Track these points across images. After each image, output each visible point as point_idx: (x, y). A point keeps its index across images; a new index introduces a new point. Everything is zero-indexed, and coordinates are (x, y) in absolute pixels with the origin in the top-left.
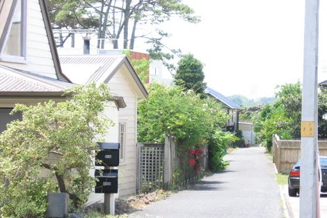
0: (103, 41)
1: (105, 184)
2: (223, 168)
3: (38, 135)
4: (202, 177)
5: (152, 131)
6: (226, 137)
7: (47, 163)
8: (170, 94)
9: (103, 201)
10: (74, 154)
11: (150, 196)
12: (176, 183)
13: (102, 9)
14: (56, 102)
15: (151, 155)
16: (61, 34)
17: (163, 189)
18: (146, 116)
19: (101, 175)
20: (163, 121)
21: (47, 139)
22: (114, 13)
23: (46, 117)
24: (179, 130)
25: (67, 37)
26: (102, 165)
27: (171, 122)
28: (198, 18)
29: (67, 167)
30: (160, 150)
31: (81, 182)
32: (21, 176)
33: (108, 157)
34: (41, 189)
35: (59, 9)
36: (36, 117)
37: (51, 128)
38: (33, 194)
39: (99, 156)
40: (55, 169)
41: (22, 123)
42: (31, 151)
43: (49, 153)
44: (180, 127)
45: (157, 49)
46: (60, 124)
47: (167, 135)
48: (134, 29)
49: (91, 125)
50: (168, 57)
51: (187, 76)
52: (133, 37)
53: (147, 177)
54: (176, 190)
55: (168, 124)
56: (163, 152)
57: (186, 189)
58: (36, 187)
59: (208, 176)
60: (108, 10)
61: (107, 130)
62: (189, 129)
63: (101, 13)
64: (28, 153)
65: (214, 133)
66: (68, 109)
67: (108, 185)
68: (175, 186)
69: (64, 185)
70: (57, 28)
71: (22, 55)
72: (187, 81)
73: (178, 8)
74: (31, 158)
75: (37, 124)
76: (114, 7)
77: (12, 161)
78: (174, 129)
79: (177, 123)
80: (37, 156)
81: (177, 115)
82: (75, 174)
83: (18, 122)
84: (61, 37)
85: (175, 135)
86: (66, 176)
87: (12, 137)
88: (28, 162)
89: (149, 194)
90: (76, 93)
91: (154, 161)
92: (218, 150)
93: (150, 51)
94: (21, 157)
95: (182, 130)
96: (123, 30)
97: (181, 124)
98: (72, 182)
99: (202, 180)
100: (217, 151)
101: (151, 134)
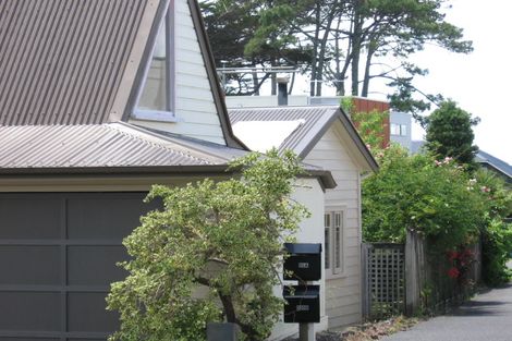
0: (319, 84)
1: (300, 308)
2: (507, 281)
3: (188, 234)
4: (472, 295)
5: (387, 224)
6: (509, 231)
7: (205, 276)
8: (414, 166)
9: (298, 336)
10: (246, 263)
11: (380, 326)
12: (426, 305)
13: (317, 34)
14: (216, 182)
15: (384, 261)
16: (255, 75)
17: (405, 315)
18: (377, 200)
19: (293, 295)
20: (403, 209)
21: (203, 239)
22: (337, 39)
23: (200, 205)
24: (430, 221)
25: (264, 79)
26: (293, 278)
27: (416, 209)
28: (467, 45)
29: (237, 282)
30: (398, 254)
31: (259, 307)
32: (163, 298)
33: (304, 265)
34: (196, 317)
35: (250, 36)
36: (184, 206)
37: (207, 222)
38: (183, 326)
39: (288, 264)
40: (217, 285)
41: (164, 214)
42: (178, 258)
43: (206, 260)
44: (431, 217)
45: (405, 94)
46: (224, 216)
47: (409, 230)
48: (368, 64)
49: (273, 216)
50: (422, 106)
51: (446, 137)
52: (367, 77)
53: (379, 296)
54: (426, 315)
55: (412, 212)
56: (403, 257)
57: (444, 314)
58: (188, 315)
59: (481, 292)
60: (326, 35)
61: (299, 224)
62: (445, 221)
63: (315, 40)
64: (173, 261)
65: (487, 224)
66: (234, 192)
67: (303, 309)
68: (423, 310)
69: (233, 311)
70: (248, 65)
71: (168, 110)
72: (446, 144)
73: (435, 30)
74: (177, 269)
75: (186, 216)
76: (337, 31)
77: (149, 274)
78: (422, 220)
79: (426, 210)
80: (186, 266)
81: (426, 198)
82: (250, 293)
83: (157, 213)
84: (256, 79)
85: (423, 229)
86: (235, 296)
87: (150, 237)
88: (173, 275)
89: (380, 323)
90: (247, 167)
91: (390, 271)
92: (497, 251)
93: (393, 97)
94: (161, 269)
95: (434, 222)
96: (350, 66)
97: (433, 211)
98: (245, 306)
99: (472, 299)
100: (496, 253)
101: (386, 228)
